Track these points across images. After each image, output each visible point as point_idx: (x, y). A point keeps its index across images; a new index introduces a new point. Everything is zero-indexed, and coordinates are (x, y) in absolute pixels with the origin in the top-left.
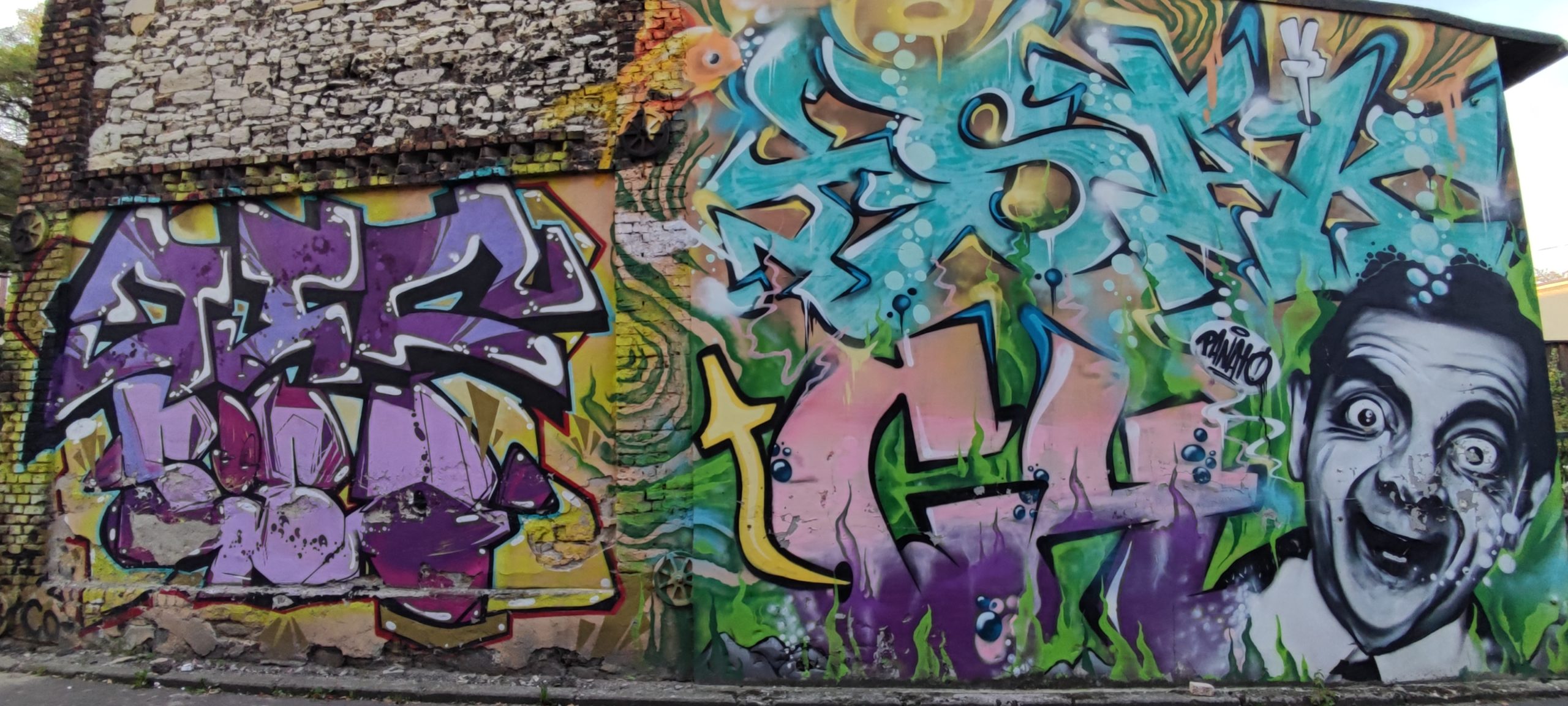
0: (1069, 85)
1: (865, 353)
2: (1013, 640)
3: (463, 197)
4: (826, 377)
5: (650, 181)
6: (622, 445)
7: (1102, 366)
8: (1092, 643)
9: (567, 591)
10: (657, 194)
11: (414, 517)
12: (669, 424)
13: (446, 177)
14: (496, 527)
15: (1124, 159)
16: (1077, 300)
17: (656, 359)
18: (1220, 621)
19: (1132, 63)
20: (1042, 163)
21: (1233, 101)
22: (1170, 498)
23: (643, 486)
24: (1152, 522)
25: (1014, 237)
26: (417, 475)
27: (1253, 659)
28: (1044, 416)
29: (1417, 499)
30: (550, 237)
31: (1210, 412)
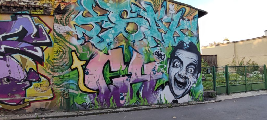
0: (138, 10)
1: (103, 52)
2: (126, 100)
3: (18, 17)
4: (95, 56)
5: (62, 18)
6: (55, 68)
7: (141, 56)
8: (138, 100)
9: (43, 97)
10: (63, 21)
11: (6, 83)
12: (65, 64)
13: (14, 12)
14: (27, 85)
15: (145, 23)
16: (137, 45)
17: (62, 52)
18: (157, 95)
19: (147, 8)
20: (133, 23)
21: (162, 16)
22: (150, 77)
23: (59, 76)
24: (147, 80)
25: (128, 34)
26: (7, 75)
27: (161, 101)
28: (131, 64)
29: (183, 77)
30: (39, 27)
31: (156, 64)
